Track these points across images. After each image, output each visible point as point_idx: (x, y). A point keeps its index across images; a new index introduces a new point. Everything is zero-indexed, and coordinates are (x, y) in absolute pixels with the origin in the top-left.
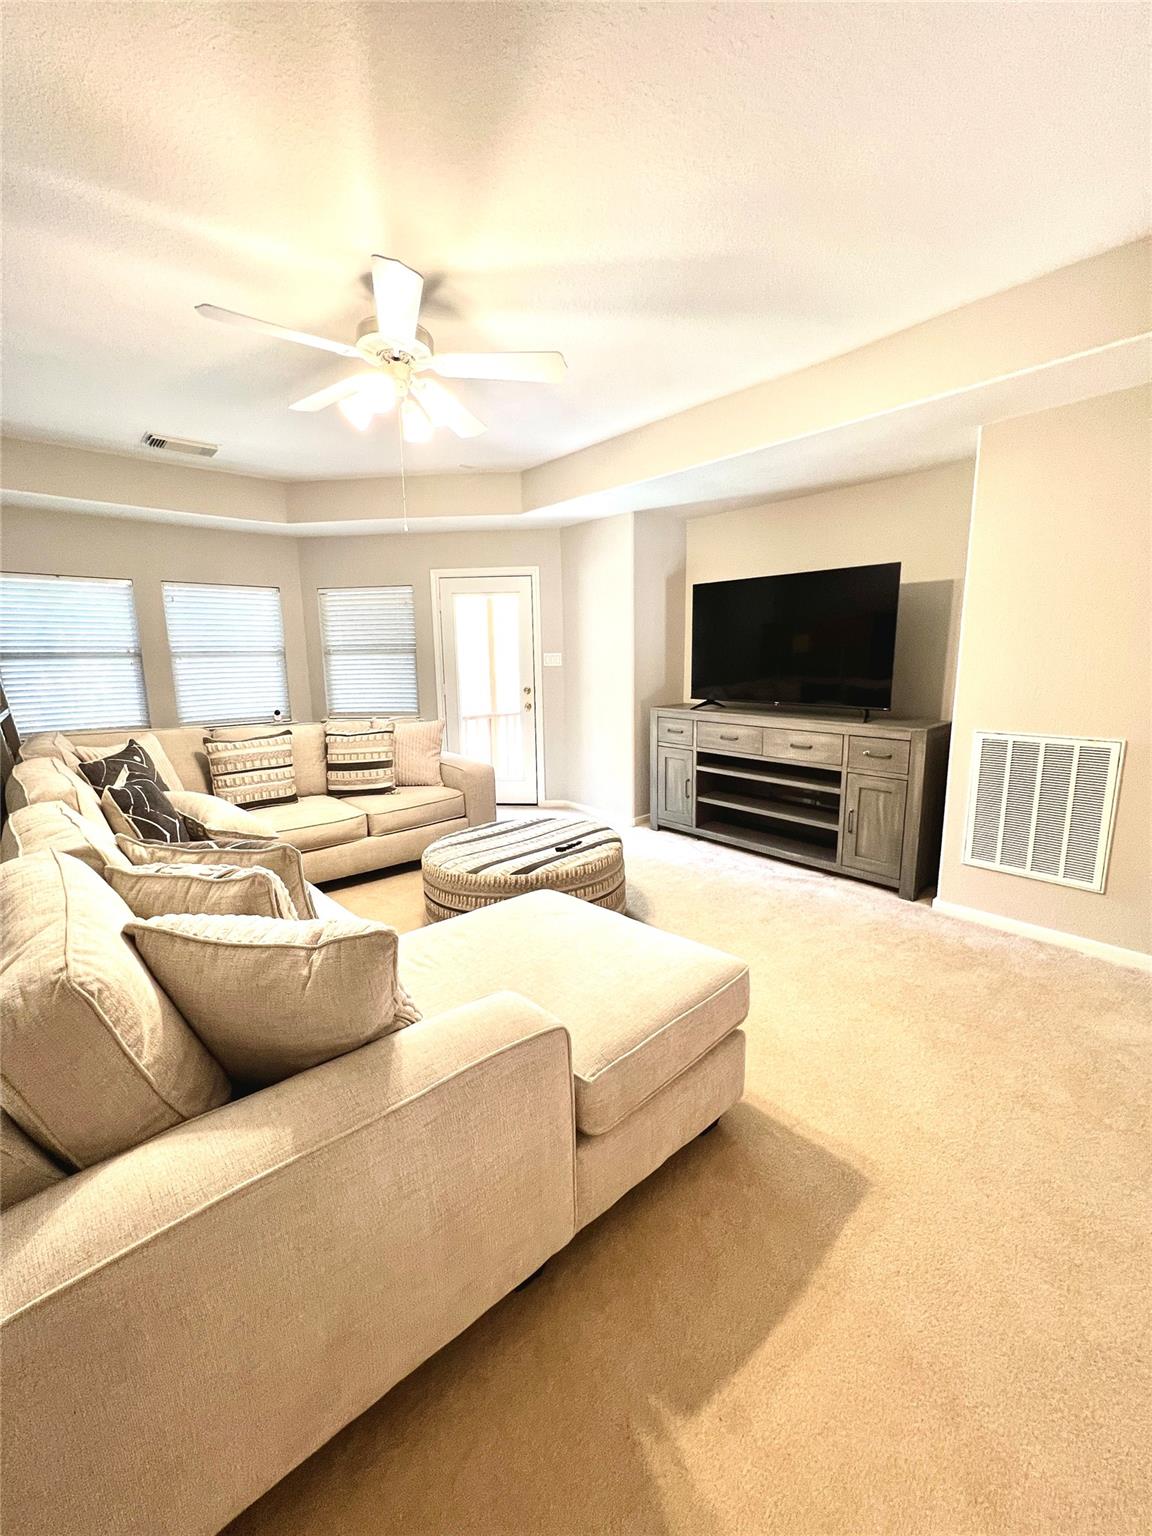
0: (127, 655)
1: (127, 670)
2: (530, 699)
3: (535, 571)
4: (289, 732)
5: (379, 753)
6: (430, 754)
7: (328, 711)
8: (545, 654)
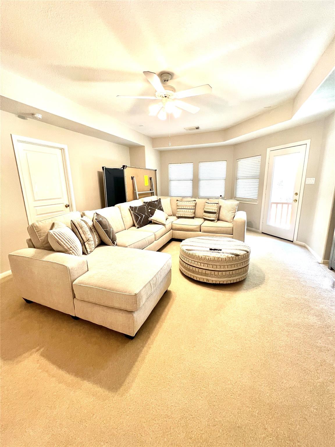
0: (191, 180)
1: (190, 184)
2: (297, 197)
3: (308, 142)
4: (195, 201)
5: (213, 209)
6: (230, 212)
7: (234, 197)
8: (307, 179)
